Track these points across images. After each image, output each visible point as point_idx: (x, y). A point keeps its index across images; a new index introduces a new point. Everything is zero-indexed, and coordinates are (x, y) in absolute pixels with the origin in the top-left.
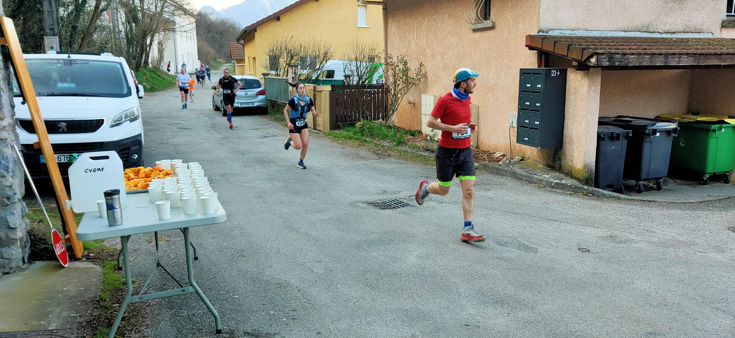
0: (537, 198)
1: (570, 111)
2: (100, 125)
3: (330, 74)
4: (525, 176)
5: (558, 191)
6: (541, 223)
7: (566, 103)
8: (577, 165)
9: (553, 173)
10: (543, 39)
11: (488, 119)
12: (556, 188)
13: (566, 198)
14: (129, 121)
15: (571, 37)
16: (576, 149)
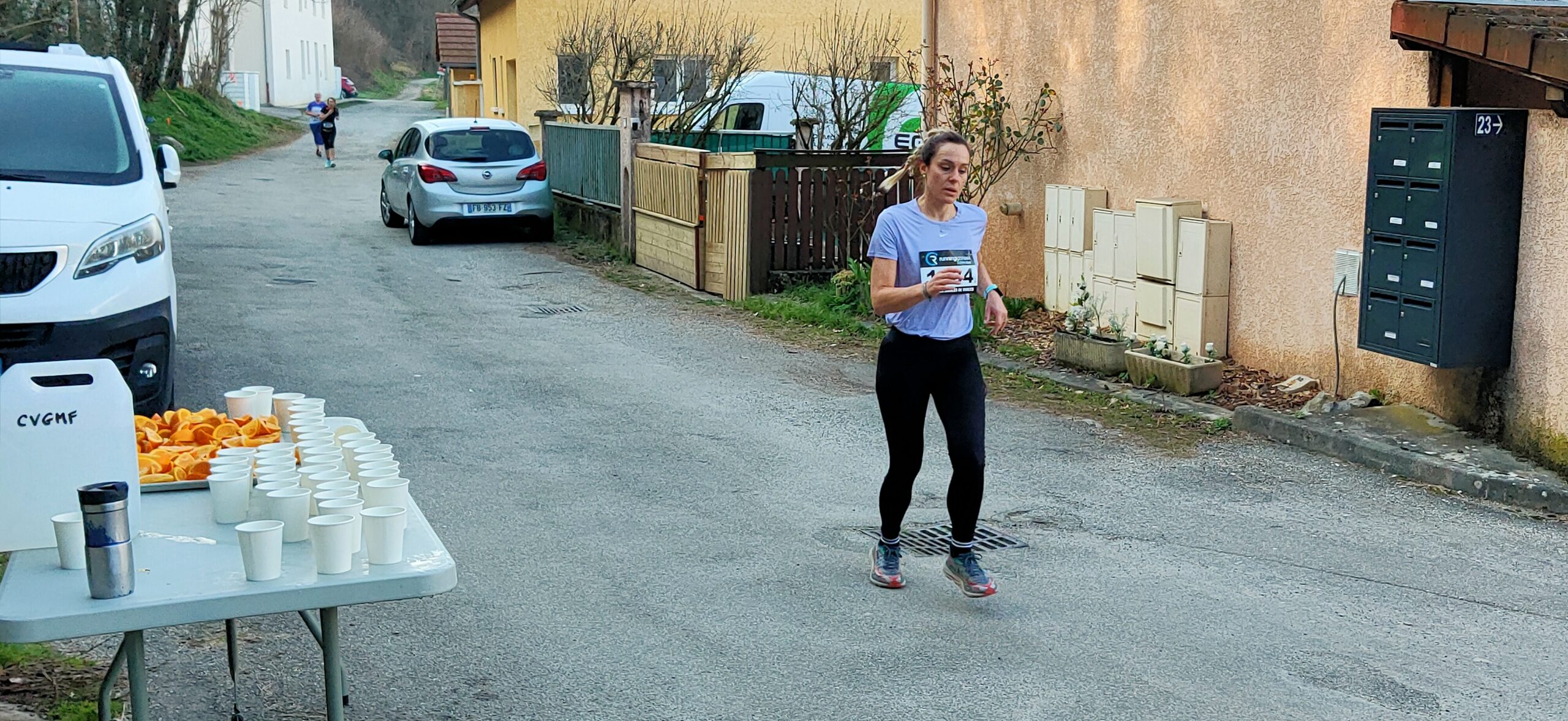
0: (1427, 528)
1: (1537, 248)
2: (47, 267)
3: (751, 114)
4: (1387, 456)
5: (1496, 505)
6: (1442, 612)
7: (1523, 221)
8: (1556, 424)
9: (1477, 446)
10: (1450, 14)
11: (1263, 267)
12: (1489, 498)
13: (1522, 532)
14: (133, 258)
15: (1541, 9)
16: (1553, 370)
